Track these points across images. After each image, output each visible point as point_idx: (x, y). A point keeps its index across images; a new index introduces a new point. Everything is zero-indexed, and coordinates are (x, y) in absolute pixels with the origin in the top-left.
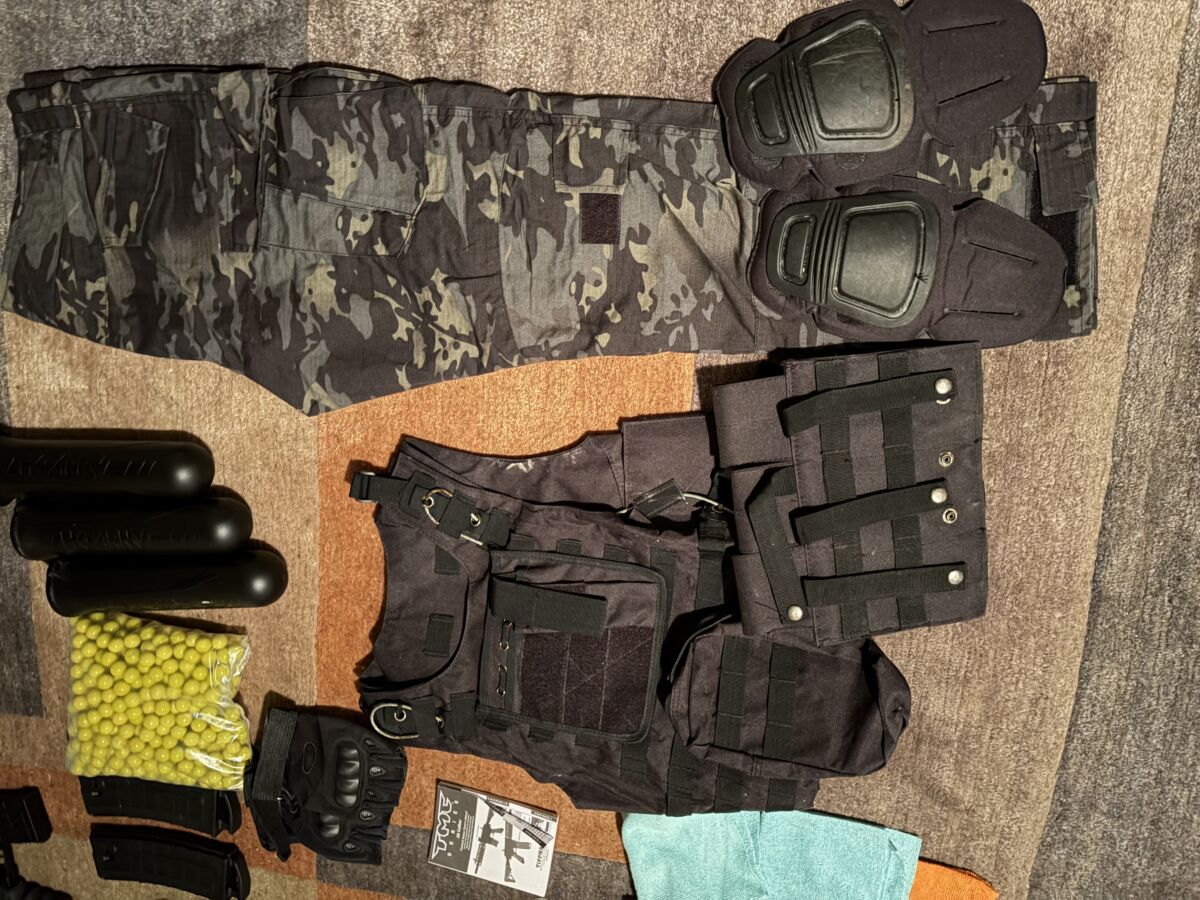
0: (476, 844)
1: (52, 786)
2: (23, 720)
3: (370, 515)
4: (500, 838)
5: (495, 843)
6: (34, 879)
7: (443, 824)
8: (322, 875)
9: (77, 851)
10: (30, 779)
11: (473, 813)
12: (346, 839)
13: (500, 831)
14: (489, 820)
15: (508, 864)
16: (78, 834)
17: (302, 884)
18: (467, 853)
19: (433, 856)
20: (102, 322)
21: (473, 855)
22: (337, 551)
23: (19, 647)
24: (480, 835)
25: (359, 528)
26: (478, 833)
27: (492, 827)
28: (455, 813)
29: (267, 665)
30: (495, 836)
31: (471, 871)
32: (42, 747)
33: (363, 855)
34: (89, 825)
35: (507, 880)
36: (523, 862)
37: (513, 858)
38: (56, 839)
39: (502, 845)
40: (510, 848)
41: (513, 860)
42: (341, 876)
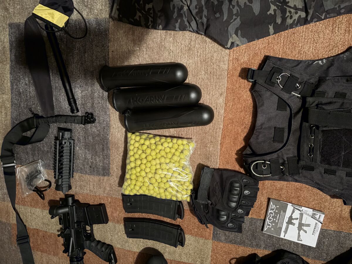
0: (285, 225)
1: (110, 203)
2: (102, 178)
3: (248, 90)
4: (296, 222)
5: (294, 224)
6: (99, 240)
7: (270, 216)
8: (215, 237)
9: (117, 228)
10: (102, 200)
11: (285, 211)
12: (229, 222)
13: (297, 219)
14: (292, 214)
15: (299, 233)
16: (118, 222)
17: (206, 241)
18: (281, 228)
19: (265, 230)
20: (150, 19)
21: (283, 229)
22: (232, 106)
23: (103, 150)
24: (287, 221)
25: (243, 96)
26: (286, 220)
27: (293, 217)
28: (277, 211)
29: (199, 153)
30: (294, 221)
31: (282, 236)
32: (108, 188)
33: (235, 229)
34: (123, 218)
35: (298, 240)
36: (306, 232)
37: (301, 231)
38: (110, 223)
39: (297, 225)
40: (301, 226)
41: (302, 232)
42: (223, 238)
